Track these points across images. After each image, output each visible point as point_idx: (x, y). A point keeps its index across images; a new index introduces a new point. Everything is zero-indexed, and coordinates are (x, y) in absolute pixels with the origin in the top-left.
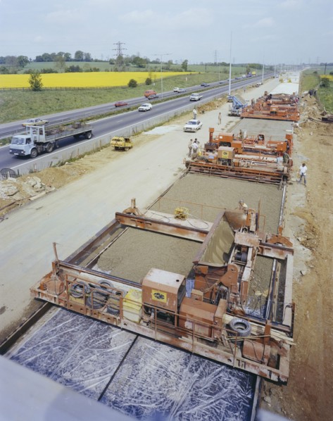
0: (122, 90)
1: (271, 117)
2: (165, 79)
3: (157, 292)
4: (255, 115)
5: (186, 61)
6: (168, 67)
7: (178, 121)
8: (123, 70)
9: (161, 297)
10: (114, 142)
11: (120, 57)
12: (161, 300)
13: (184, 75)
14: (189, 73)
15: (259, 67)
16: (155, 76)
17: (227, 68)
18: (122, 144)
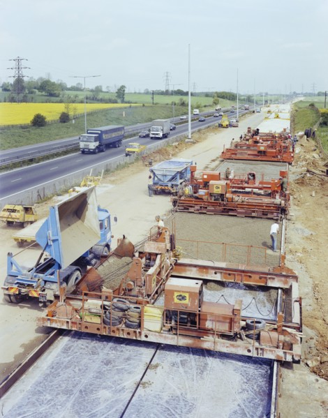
0: (21, 131)
1: (259, 158)
2: (90, 114)
3: (179, 294)
4: (238, 156)
5: (123, 87)
6: (95, 96)
7: (113, 178)
8: (24, 100)
9: (184, 298)
10: (7, 214)
11: (19, 81)
12: (183, 302)
13: (120, 108)
14: (128, 105)
15: (232, 97)
16: (75, 109)
17: (184, 98)
18: (19, 216)
